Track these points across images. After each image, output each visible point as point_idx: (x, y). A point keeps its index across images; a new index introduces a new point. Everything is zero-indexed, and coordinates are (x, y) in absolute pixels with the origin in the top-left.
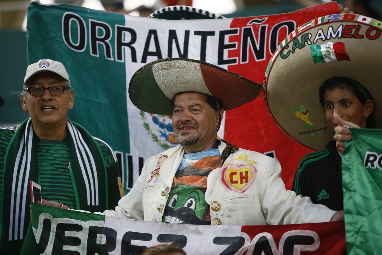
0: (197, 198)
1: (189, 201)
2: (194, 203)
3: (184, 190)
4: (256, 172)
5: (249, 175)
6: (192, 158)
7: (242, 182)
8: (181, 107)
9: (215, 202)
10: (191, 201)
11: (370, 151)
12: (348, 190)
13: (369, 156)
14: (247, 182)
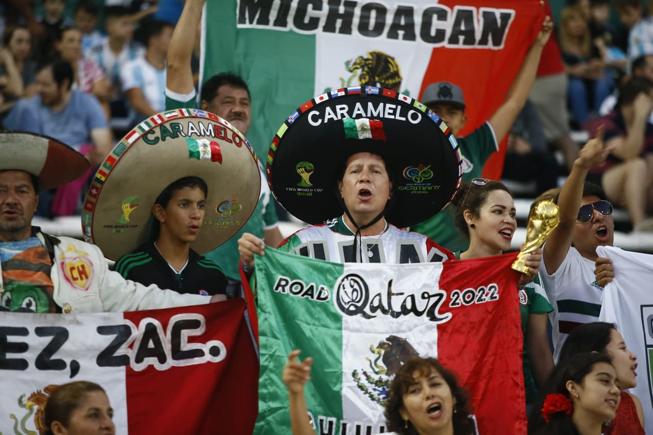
0: (36, 297)
1: (26, 301)
2: (34, 303)
3: (19, 287)
4: (92, 265)
5: (87, 269)
6: (13, 248)
7: (82, 278)
8: (6, 187)
9: (67, 304)
10: (30, 301)
11: (283, 275)
12: (263, 311)
13: (281, 280)
14: (87, 277)
